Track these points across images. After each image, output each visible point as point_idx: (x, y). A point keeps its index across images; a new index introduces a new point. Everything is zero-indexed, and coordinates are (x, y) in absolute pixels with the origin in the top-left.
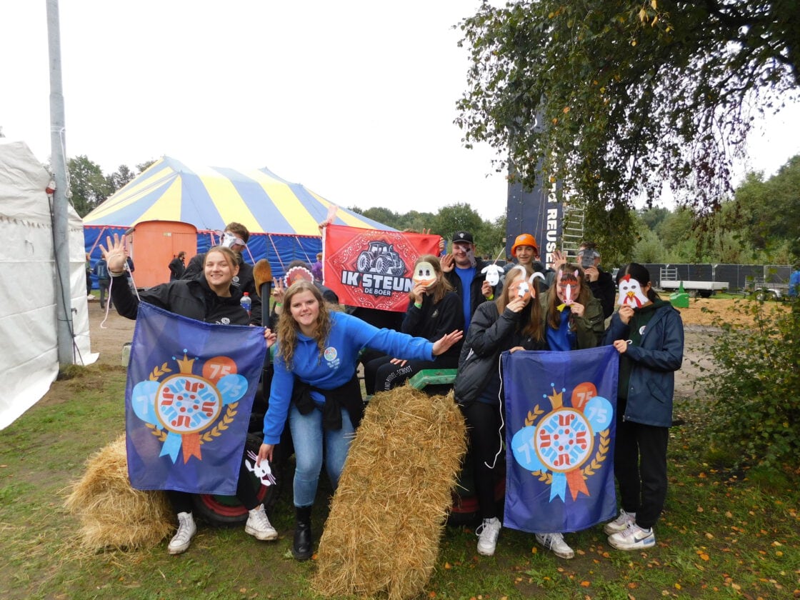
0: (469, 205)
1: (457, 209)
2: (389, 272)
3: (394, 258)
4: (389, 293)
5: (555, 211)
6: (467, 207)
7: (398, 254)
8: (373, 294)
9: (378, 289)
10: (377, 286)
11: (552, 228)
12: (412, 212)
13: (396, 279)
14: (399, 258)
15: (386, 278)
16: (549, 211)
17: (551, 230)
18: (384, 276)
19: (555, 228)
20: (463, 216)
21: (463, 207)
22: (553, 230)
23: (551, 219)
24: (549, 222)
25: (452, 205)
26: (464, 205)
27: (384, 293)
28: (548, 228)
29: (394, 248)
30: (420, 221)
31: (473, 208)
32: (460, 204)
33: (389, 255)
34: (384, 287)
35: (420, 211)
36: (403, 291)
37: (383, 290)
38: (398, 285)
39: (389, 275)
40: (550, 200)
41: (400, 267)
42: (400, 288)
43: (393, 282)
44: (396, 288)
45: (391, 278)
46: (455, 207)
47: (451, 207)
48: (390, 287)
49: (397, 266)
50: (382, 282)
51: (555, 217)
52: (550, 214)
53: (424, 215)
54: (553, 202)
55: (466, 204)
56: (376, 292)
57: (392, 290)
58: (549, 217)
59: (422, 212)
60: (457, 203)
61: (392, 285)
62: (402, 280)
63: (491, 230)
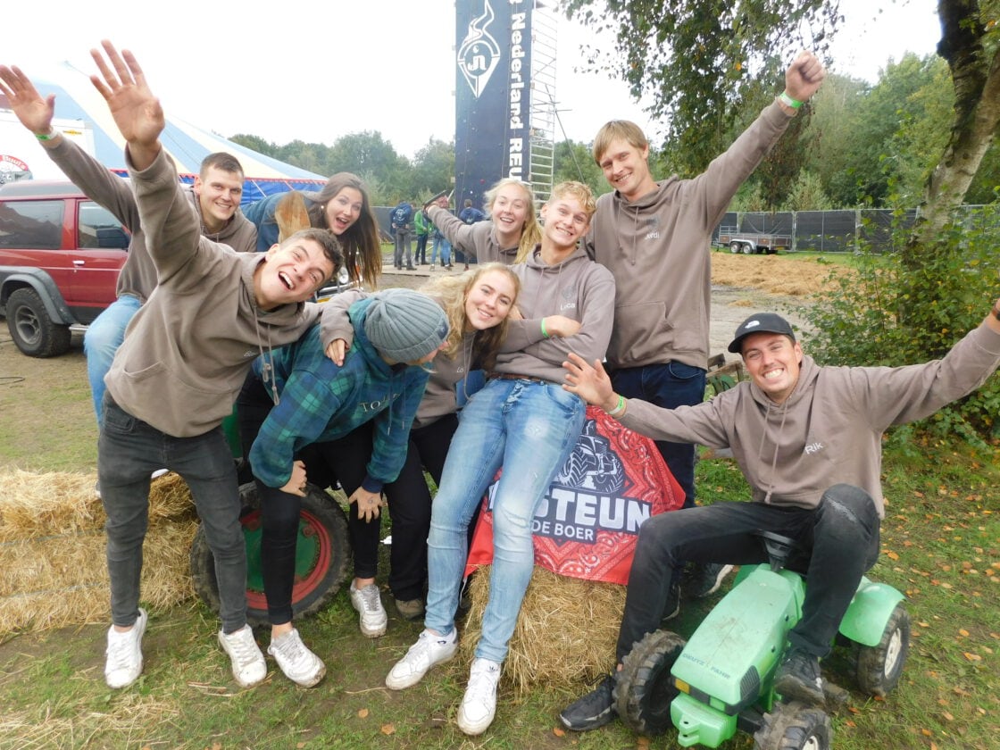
0: (380, 133)
1: (364, 138)
2: (588, 483)
3: (598, 447)
4: (589, 535)
5: (520, 141)
6: (377, 136)
7: (606, 441)
8: (551, 536)
9: (565, 524)
10: (561, 514)
11: (516, 164)
12: (296, 142)
13: (605, 501)
14: (609, 449)
15: (583, 499)
16: (512, 141)
17: (515, 166)
18: (577, 492)
19: (520, 164)
20: (372, 149)
21: (371, 136)
22: (517, 166)
23: (515, 152)
24: (512, 156)
25: (356, 133)
26: (373, 133)
27: (578, 533)
28: (511, 164)
29: (598, 426)
30: (309, 154)
31: (384, 138)
32: (367, 131)
33: (588, 442)
34: (577, 521)
35: (307, 141)
36: (624, 530)
37: (576, 526)
38: (612, 516)
39: (587, 492)
40: (513, 126)
41: (614, 472)
42: (617, 523)
43: (597, 507)
44: (605, 521)
45: (593, 500)
46: (361, 135)
47: (356, 136)
48: (592, 522)
49: (608, 469)
50: (572, 508)
51: (519, 149)
52: (513, 145)
53: (313, 146)
54: (517, 130)
55: (376, 132)
56: (559, 530)
57: (597, 529)
58: (512, 149)
59: (310, 142)
60: (363, 131)
61: (597, 515)
62: (620, 503)
63: (409, 168)
